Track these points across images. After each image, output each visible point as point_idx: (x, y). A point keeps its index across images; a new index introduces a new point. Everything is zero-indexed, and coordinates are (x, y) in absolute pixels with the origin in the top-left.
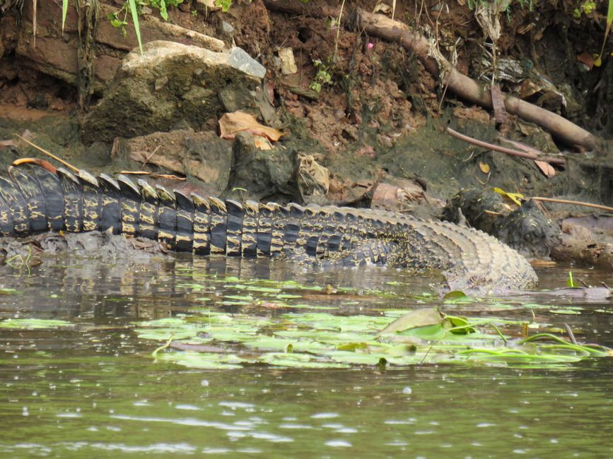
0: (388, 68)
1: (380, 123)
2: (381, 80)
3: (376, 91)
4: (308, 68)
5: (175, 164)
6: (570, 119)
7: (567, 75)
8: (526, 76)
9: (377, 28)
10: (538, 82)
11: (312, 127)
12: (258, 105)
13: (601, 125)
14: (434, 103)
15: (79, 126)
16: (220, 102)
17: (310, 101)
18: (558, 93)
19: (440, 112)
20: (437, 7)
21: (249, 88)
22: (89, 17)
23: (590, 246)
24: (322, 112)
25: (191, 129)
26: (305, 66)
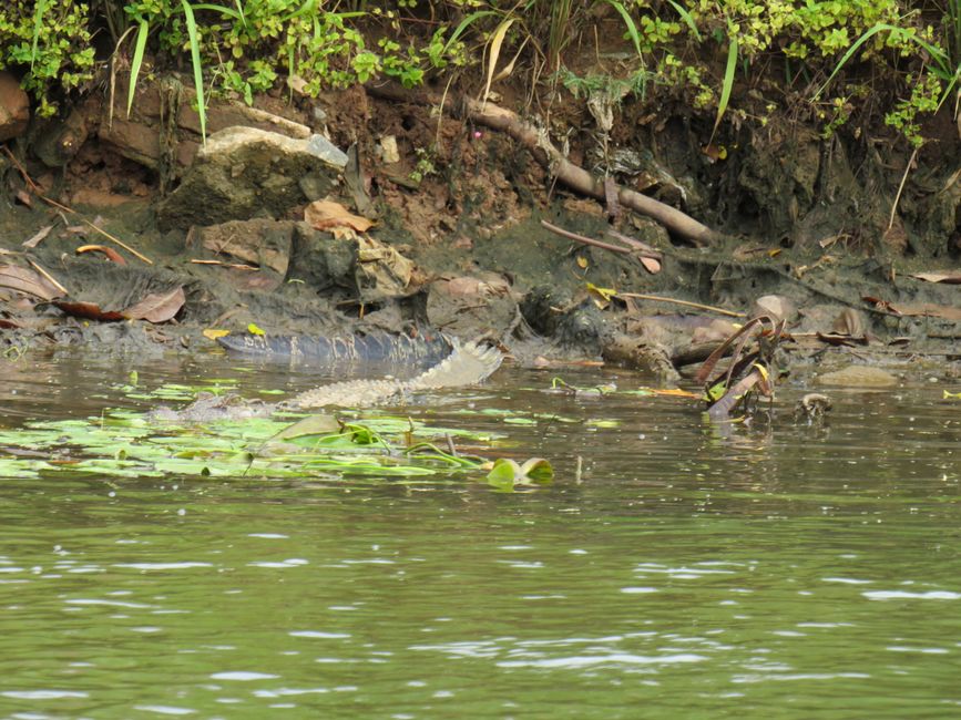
0: (494, 157)
1: (482, 214)
2: (486, 170)
3: (479, 182)
4: (410, 157)
5: (249, 254)
6: (690, 214)
7: (690, 168)
8: (643, 168)
9: (484, 117)
10: (656, 174)
11: (407, 218)
12: (352, 193)
13: (722, 219)
14: (543, 195)
15: (156, 213)
16: (300, 190)
17: (411, 191)
18: (677, 186)
19: (549, 204)
20: (549, 96)
21: (330, 176)
22: (172, 102)
23: (640, 347)
24: (422, 202)
25: (271, 218)
26: (407, 155)
